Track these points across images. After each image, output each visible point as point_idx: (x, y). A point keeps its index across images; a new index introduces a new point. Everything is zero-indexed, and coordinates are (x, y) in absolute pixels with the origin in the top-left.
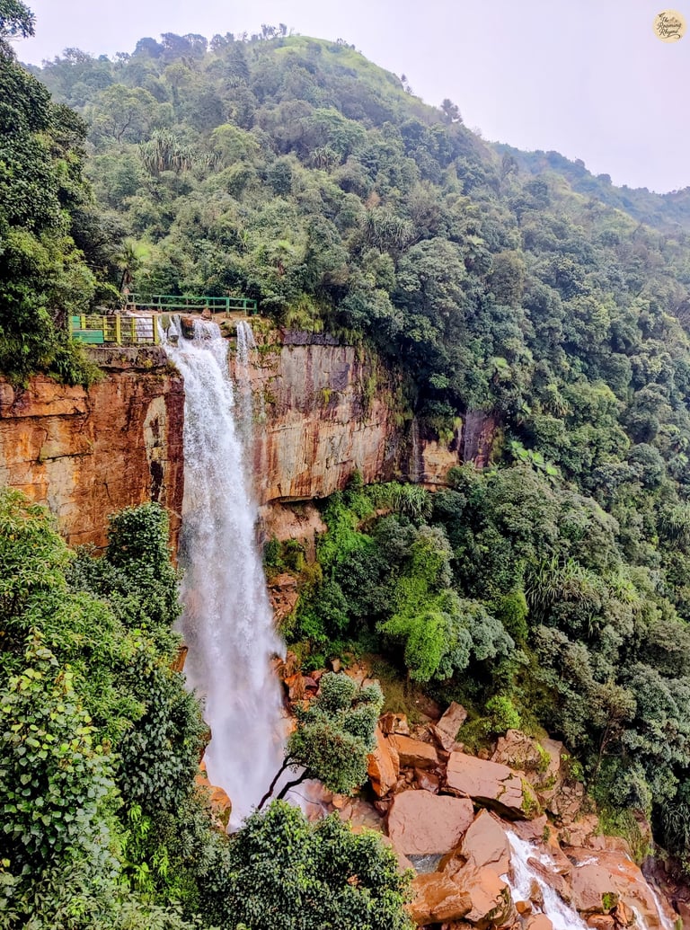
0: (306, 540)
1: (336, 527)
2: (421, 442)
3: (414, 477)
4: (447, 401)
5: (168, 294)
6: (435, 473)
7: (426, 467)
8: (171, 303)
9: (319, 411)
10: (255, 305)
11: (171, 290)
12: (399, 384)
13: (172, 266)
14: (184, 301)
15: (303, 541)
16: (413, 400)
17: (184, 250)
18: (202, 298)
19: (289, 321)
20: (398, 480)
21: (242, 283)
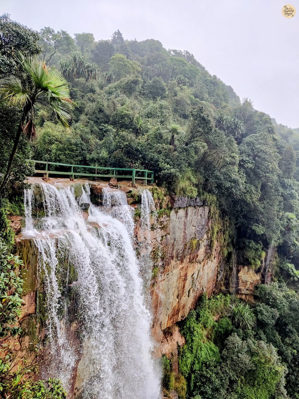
0: (172, 354)
1: (192, 340)
2: (238, 267)
3: (232, 290)
4: (261, 242)
5: (78, 164)
6: (245, 287)
7: (240, 283)
8: (79, 172)
9: (189, 257)
10: (153, 176)
11: (81, 161)
12: (227, 229)
13: (82, 142)
14: (92, 171)
15: (170, 355)
16: (233, 238)
17: (92, 131)
18: (106, 168)
19: (179, 189)
20: (223, 293)
21: (142, 157)
